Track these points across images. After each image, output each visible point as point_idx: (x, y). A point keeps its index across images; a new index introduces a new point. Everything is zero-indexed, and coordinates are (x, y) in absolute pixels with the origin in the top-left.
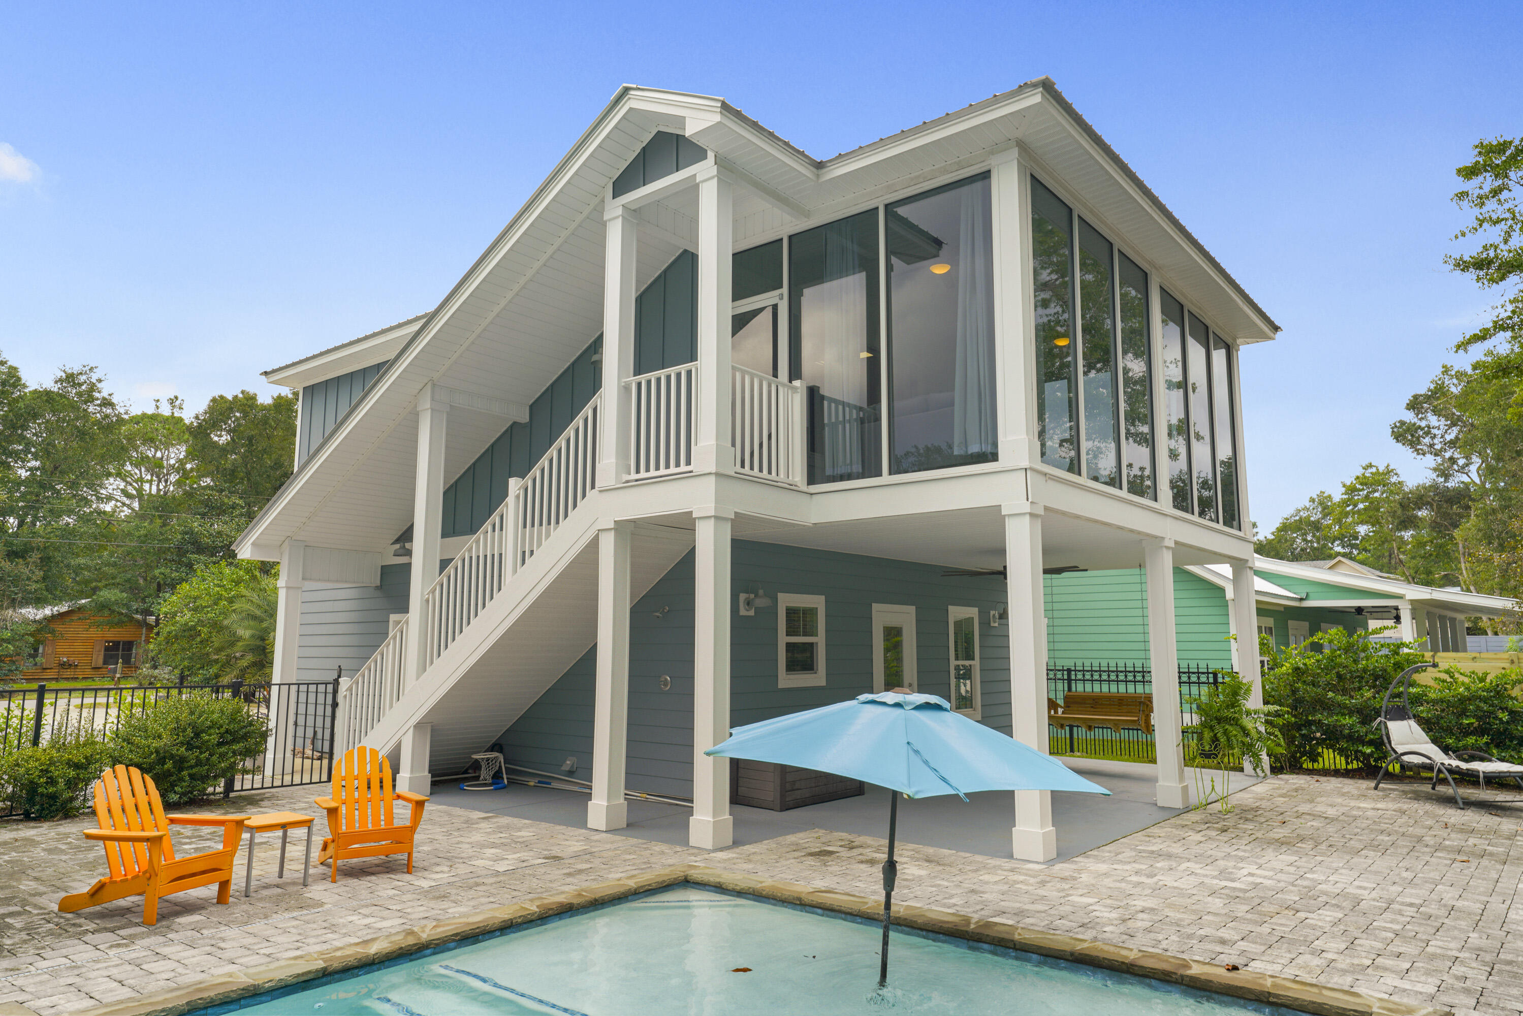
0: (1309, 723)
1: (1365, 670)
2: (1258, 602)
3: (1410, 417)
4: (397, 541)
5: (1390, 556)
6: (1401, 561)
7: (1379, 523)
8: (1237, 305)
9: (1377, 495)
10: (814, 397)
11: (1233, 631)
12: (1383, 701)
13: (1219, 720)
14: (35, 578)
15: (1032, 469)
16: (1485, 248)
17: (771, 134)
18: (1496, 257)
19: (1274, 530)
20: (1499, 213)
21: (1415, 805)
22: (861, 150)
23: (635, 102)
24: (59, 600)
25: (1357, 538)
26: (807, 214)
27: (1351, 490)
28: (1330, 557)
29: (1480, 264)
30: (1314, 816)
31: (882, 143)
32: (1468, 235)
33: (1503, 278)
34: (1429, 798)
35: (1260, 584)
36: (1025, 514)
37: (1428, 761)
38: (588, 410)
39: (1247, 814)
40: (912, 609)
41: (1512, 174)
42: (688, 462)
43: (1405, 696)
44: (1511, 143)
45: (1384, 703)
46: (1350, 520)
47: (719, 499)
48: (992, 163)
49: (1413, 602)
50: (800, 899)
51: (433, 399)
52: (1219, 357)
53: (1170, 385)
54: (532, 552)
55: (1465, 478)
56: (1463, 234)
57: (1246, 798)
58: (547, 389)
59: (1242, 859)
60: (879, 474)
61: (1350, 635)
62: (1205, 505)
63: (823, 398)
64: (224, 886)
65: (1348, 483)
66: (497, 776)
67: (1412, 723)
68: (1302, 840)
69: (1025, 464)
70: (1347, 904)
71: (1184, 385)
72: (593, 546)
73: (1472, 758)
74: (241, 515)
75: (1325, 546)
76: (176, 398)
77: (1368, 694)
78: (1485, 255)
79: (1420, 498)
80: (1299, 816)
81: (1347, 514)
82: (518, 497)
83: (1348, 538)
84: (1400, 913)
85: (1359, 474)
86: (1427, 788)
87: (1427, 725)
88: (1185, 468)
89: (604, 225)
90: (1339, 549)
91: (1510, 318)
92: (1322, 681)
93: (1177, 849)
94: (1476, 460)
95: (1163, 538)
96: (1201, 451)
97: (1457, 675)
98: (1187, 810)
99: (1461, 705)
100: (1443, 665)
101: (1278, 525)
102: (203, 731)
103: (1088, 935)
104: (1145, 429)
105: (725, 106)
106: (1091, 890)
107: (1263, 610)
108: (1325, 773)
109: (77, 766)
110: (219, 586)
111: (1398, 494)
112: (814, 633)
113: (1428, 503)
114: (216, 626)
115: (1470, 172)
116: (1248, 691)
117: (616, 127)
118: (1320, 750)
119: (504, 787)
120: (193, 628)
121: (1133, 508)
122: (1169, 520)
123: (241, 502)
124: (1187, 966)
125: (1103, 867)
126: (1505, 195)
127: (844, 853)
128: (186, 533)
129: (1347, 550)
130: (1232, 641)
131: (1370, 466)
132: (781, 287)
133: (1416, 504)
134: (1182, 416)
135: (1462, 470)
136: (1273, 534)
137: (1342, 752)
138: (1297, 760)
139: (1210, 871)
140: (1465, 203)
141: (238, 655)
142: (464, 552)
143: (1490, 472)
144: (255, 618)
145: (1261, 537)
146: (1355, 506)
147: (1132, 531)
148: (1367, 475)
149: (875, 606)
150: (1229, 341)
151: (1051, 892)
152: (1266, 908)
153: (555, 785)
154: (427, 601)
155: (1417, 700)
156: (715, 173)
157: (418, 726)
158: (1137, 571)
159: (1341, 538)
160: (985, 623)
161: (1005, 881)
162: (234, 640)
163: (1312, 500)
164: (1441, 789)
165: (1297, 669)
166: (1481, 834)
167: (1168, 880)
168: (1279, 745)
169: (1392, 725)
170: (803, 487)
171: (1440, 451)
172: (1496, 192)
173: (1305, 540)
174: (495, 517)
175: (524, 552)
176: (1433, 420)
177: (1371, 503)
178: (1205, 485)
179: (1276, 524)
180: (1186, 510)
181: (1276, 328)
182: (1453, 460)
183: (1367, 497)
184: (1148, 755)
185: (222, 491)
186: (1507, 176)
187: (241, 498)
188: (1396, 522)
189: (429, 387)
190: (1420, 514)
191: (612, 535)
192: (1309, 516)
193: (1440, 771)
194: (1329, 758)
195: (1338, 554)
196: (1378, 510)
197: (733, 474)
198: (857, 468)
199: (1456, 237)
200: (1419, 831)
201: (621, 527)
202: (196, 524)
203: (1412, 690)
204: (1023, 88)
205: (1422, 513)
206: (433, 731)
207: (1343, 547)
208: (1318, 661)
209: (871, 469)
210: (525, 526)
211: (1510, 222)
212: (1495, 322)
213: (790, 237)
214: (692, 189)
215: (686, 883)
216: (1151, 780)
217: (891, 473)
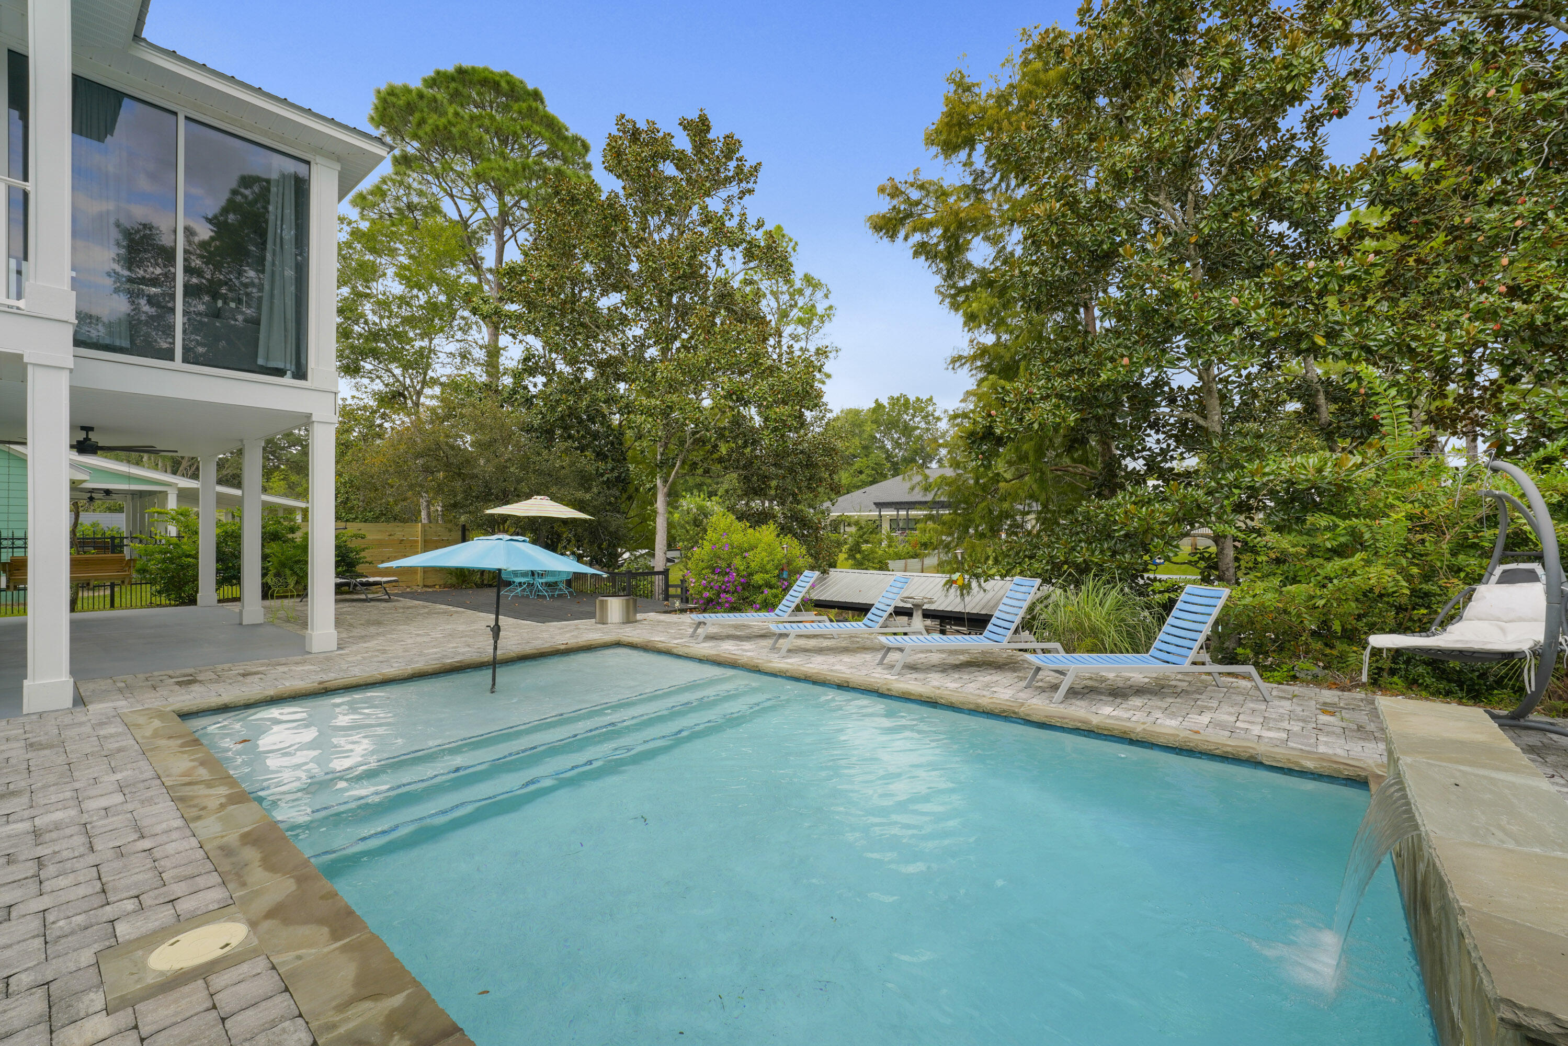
217: (185, 360)
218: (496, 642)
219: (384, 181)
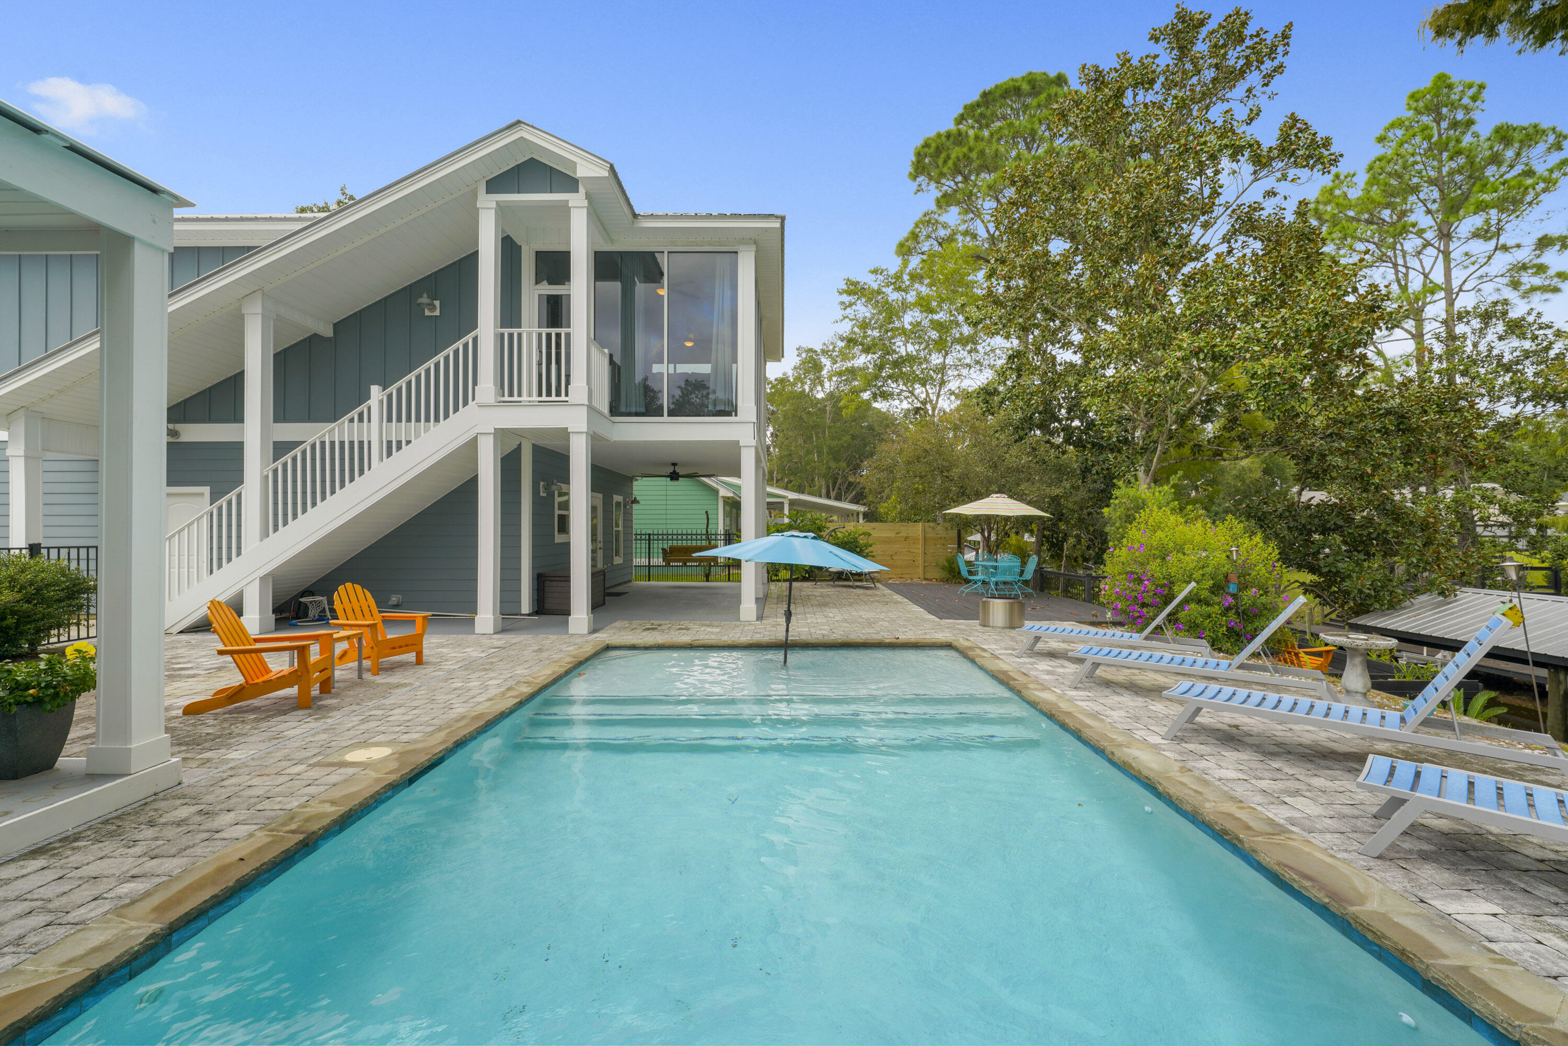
15: (756, 423)
23: (523, 133)
26: (612, 241)
36: (752, 446)
38: (459, 345)
40: (601, 496)
42: (567, 395)
47: (590, 423)
48: (741, 248)
54: (400, 447)
58: (352, 315)
60: (662, 416)
69: (754, 420)
82: (381, 402)
105: (611, 168)
115: (843, 292)
117: (505, 145)
142: (314, 437)
154: (267, 475)
156: (584, 204)
157: (263, 579)
170: (610, 417)
172: (850, 305)
174: (355, 414)
175: (390, 446)
189: (259, 294)
191: (491, 439)
197: (592, 406)
198: (643, 410)
201: (500, 433)
210: (390, 420)
213: (595, 253)
214: (564, 209)
217: (669, 415)
218: (788, 626)
219: (917, 226)
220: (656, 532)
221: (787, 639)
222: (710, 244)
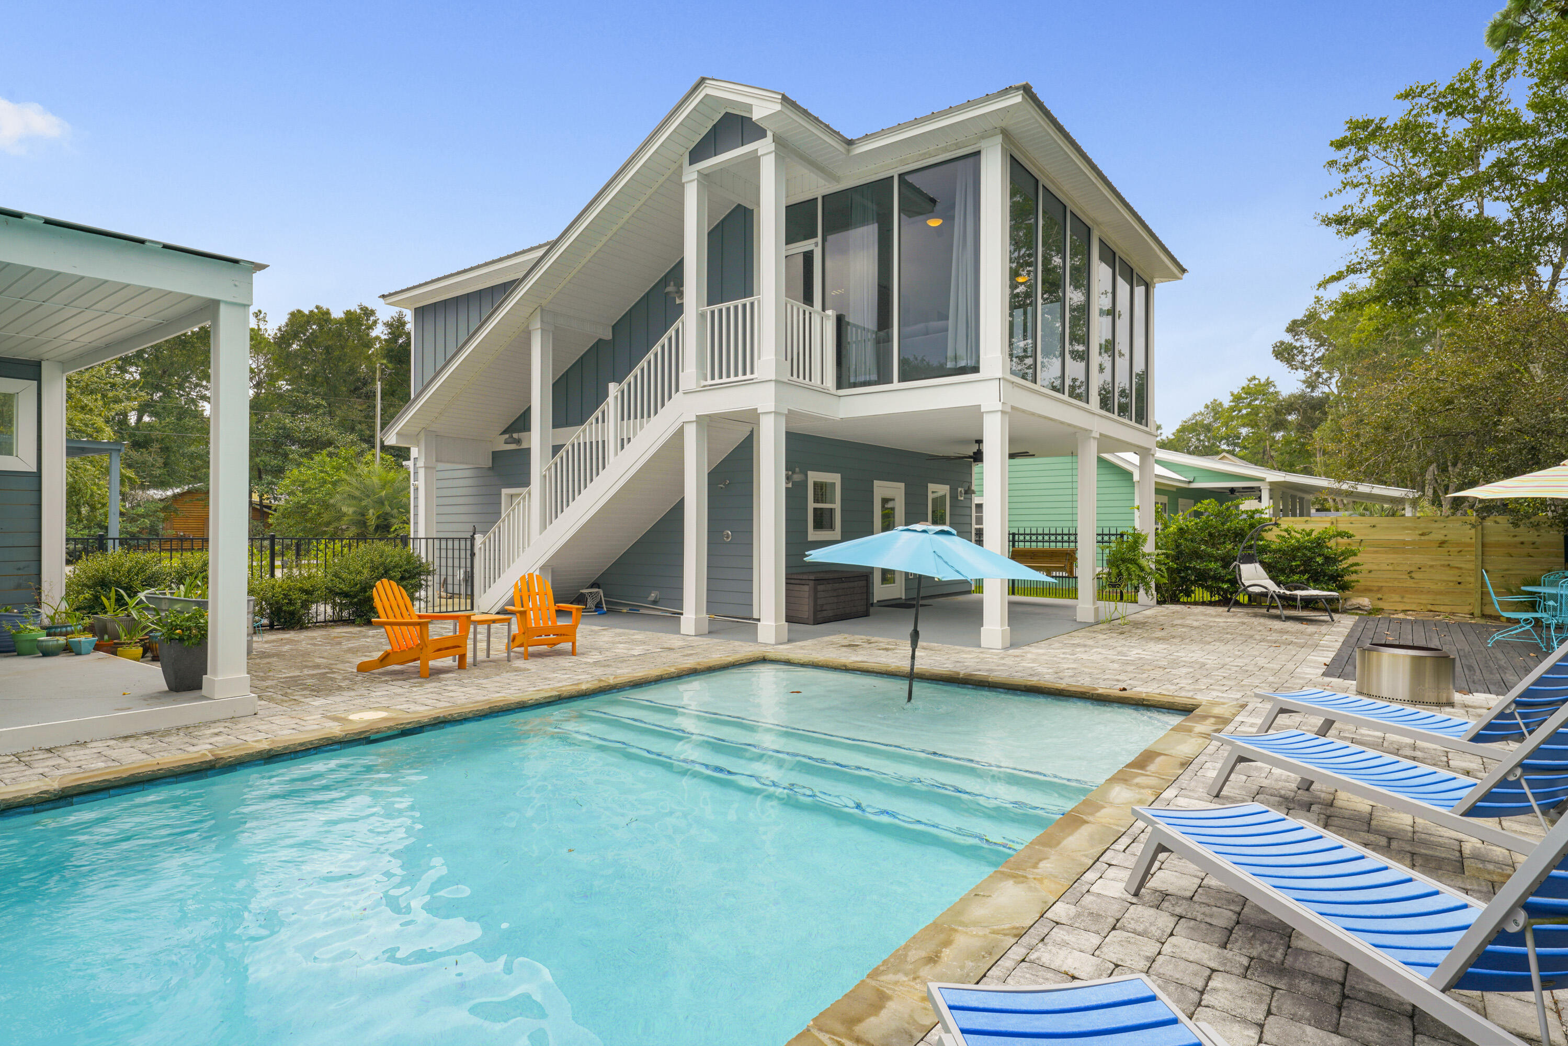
0: (1187, 568)
1: (1229, 530)
2: (1156, 483)
3: (1288, 338)
4: (504, 432)
5: (1264, 452)
6: (1272, 457)
7: (1257, 426)
8: (1156, 253)
9: (1257, 402)
10: (841, 322)
11: (1137, 503)
12: (1238, 552)
13: (1124, 561)
14: (157, 465)
15: (1004, 379)
16: (1345, 208)
17: (817, 119)
18: (1353, 215)
19: (1174, 431)
20: (1359, 178)
21: (1253, 620)
22: (883, 133)
23: (709, 89)
24: (180, 483)
25: (1239, 438)
26: (837, 179)
27: (1237, 399)
28: (1217, 453)
29: (1340, 221)
30: (1183, 626)
31: (900, 127)
32: (1335, 195)
33: (1356, 232)
34: (1263, 616)
35: (1159, 470)
36: (997, 411)
37: (1264, 590)
38: (672, 332)
39: (1137, 625)
40: (902, 485)
41: (1370, 148)
42: (752, 373)
43: (1255, 548)
44: (1372, 121)
45: (1239, 554)
46: (1235, 423)
47: (778, 400)
48: (983, 145)
49: (1271, 483)
50: (845, 666)
51: (542, 321)
52: (1140, 291)
53: (1102, 313)
54: (629, 440)
55: (1326, 390)
56: (1331, 195)
57: (1139, 617)
58: (626, 314)
59: (1133, 647)
60: (891, 382)
61: (1221, 506)
62: (1123, 410)
63: (848, 323)
64: (462, 657)
65: (1236, 393)
66: (598, 606)
67: (1258, 565)
68: (1174, 637)
69: (1000, 375)
70: (1197, 666)
71: (1112, 312)
72: (680, 433)
73: (1296, 588)
74: (324, 413)
75: (1214, 444)
76: (260, 312)
77: (1230, 547)
78: (1344, 214)
79: (1290, 405)
80: (1173, 626)
81: (1233, 418)
82: (616, 397)
83: (1233, 438)
84: (1230, 669)
85: (1244, 385)
86: (1264, 611)
87: (1269, 568)
88: (1109, 379)
89: (682, 186)
90: (1224, 447)
91: (1359, 263)
92: (1198, 539)
93: (1090, 642)
94: (1337, 375)
95: (1091, 431)
96: (1122, 364)
97: (1293, 533)
98: (1097, 623)
99: (1292, 552)
100: (1284, 526)
101: (1178, 427)
102: (389, 570)
103: (1035, 679)
104: (1081, 348)
105: (785, 99)
106: (1034, 661)
107: (1160, 490)
108: (1196, 603)
109: (307, 592)
110: (321, 471)
111: (1273, 402)
112: (833, 502)
113: (1296, 409)
114: (326, 506)
115: (1340, 145)
116: (1145, 540)
117: (694, 109)
118: (1193, 588)
119: (605, 613)
120: (304, 506)
121: (1071, 408)
122: (1096, 418)
123: (324, 403)
124: (1097, 690)
125: (1041, 651)
126: (1365, 164)
127: (866, 645)
128: (281, 429)
129: (1231, 448)
130: (1136, 511)
131: (1254, 378)
132: (816, 236)
133: (1287, 410)
134: (1110, 337)
135: (1326, 382)
136: (1173, 434)
137: (1208, 588)
138: (1176, 596)
139: (1111, 652)
140: (1334, 170)
141: (344, 527)
142: (573, 439)
143: (1345, 384)
144: (354, 498)
145: (1164, 437)
146: (1240, 411)
147: (1069, 425)
148: (1251, 386)
149: (876, 483)
150: (1148, 280)
151: (1009, 661)
152: (1146, 667)
153: (642, 611)
154: (545, 476)
155: (1263, 550)
156: (773, 149)
157: (542, 568)
158: (1069, 459)
159: (1227, 438)
160: (954, 497)
161: (977, 657)
162: (340, 516)
163: (1207, 407)
164: (1273, 611)
165: (1181, 529)
166: (1292, 633)
167: (1085, 656)
168: (1162, 577)
169: (1243, 567)
170: (833, 390)
171: (1310, 366)
172: (1358, 161)
173: (1198, 440)
174: (598, 413)
175: (623, 440)
176: (1306, 341)
177: (1252, 409)
178: (1123, 393)
179: (1177, 426)
180: (1108, 410)
181: (1184, 271)
182: (1318, 374)
183: (1249, 404)
184: (1073, 593)
185: (306, 393)
186: (1366, 149)
187: (323, 399)
188: (1270, 424)
189: (539, 311)
190: (1289, 418)
191: (694, 426)
192: (1203, 420)
193: (1272, 596)
194: (1200, 594)
195: (1224, 451)
196: (1257, 415)
197: (786, 380)
198: (874, 377)
199: (1326, 197)
200: (1251, 633)
201: (700, 420)
202: (287, 421)
203: (1261, 543)
204: (1006, 91)
205: (1292, 418)
206: (553, 573)
207: (1228, 445)
208: (1196, 524)
209: (883, 377)
210: (623, 419)
211: (1366, 186)
212: (1348, 267)
213: (823, 197)
214: (754, 161)
215: (764, 660)
216: (1073, 608)
217: (900, 381)
218: (914, 653)
220: (1022, 531)
221: (912, 669)
222: (945, 150)
